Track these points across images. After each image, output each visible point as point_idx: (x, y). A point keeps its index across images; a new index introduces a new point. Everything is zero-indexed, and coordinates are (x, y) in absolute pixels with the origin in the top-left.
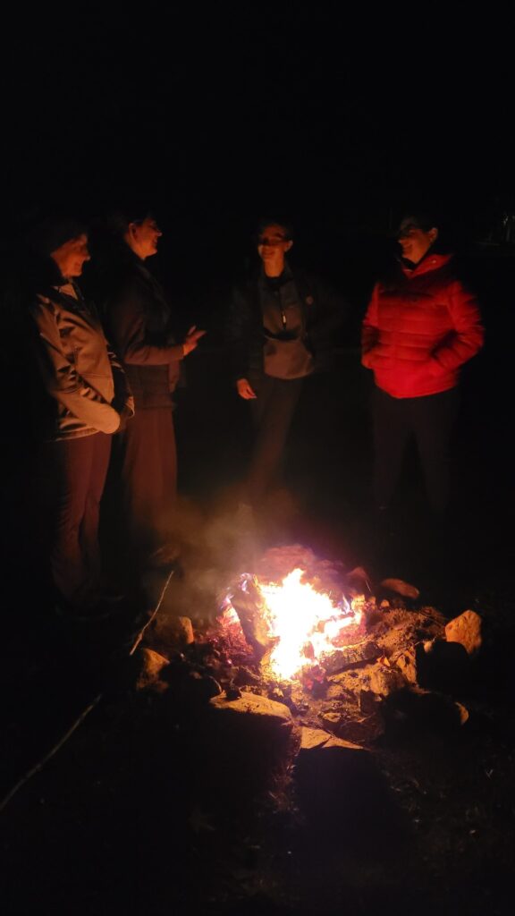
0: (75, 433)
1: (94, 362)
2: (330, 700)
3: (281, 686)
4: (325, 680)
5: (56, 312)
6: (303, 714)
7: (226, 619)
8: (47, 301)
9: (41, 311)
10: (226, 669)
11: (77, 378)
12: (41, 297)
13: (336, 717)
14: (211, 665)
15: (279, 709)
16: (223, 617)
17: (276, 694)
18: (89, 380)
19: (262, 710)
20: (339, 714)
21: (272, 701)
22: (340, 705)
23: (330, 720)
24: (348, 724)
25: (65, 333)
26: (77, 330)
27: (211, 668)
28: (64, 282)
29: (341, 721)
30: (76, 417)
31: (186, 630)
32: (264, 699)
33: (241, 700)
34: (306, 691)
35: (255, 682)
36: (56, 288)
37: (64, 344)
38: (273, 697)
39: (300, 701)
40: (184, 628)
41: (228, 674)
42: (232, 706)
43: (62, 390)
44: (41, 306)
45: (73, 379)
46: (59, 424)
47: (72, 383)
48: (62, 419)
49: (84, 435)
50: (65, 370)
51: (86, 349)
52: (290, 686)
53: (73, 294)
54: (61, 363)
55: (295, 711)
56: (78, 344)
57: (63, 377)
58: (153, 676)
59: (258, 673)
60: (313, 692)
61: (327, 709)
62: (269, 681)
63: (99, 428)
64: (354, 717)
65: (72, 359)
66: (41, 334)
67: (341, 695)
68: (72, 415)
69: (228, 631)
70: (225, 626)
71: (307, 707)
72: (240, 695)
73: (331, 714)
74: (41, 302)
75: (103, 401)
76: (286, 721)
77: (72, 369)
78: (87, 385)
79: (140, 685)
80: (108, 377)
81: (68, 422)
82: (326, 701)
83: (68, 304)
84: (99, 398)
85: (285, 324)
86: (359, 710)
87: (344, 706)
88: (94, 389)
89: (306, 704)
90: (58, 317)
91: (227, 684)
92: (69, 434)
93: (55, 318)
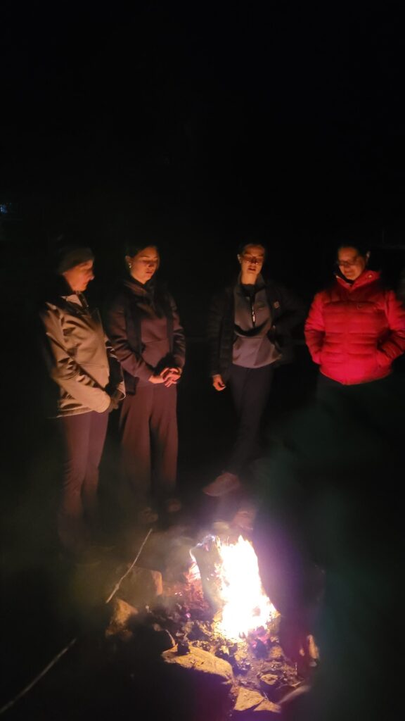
0: (73, 411)
1: (90, 354)
2: (271, 661)
3: (228, 644)
4: (269, 641)
5: (61, 316)
6: (244, 673)
7: (192, 575)
8: (54, 307)
9: (49, 315)
10: (182, 623)
11: (74, 368)
12: (49, 304)
13: (272, 679)
14: (171, 618)
15: (221, 667)
16: (188, 572)
17: (222, 651)
18: (86, 369)
19: (205, 668)
20: (275, 676)
21: (216, 658)
22: (279, 666)
23: (266, 681)
24: (283, 688)
25: (67, 332)
26: (78, 330)
27: (171, 621)
28: (71, 292)
29: (277, 684)
30: (73, 399)
31: (156, 583)
32: (211, 655)
33: (189, 656)
34: (251, 649)
35: (207, 638)
36: (64, 297)
37: (66, 341)
38: (220, 654)
39: (244, 660)
40: (154, 581)
41: (183, 629)
42: (179, 662)
43: (62, 377)
44: (49, 312)
45: (70, 368)
46: (61, 404)
47: (70, 372)
48: (62, 401)
49: (79, 413)
50: (65, 361)
51: (84, 345)
52: (236, 644)
53: (79, 303)
54: (61, 355)
55: (237, 671)
56: (78, 341)
57: (62, 367)
58: (121, 625)
59: (210, 629)
60: (257, 652)
61: (266, 670)
62: (219, 638)
63: (93, 408)
64: (289, 680)
65: (72, 353)
66: (48, 333)
67: (281, 657)
68: (70, 397)
69: (192, 586)
70: (190, 581)
71: (248, 667)
72: (189, 651)
73: (269, 676)
74: (49, 308)
75: (97, 385)
76: (226, 680)
77: (71, 360)
78: (83, 372)
79: (109, 633)
80: (103, 367)
81: (67, 402)
82: (267, 661)
83: (72, 310)
84: (93, 383)
85: (254, 323)
86: (296, 673)
87: (282, 668)
88: (89, 376)
89: (248, 664)
90: (63, 320)
91: (182, 638)
92: (68, 412)
93: (60, 321)
